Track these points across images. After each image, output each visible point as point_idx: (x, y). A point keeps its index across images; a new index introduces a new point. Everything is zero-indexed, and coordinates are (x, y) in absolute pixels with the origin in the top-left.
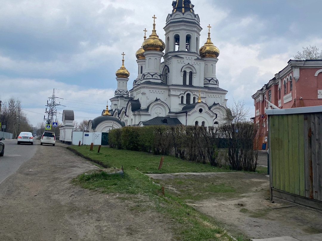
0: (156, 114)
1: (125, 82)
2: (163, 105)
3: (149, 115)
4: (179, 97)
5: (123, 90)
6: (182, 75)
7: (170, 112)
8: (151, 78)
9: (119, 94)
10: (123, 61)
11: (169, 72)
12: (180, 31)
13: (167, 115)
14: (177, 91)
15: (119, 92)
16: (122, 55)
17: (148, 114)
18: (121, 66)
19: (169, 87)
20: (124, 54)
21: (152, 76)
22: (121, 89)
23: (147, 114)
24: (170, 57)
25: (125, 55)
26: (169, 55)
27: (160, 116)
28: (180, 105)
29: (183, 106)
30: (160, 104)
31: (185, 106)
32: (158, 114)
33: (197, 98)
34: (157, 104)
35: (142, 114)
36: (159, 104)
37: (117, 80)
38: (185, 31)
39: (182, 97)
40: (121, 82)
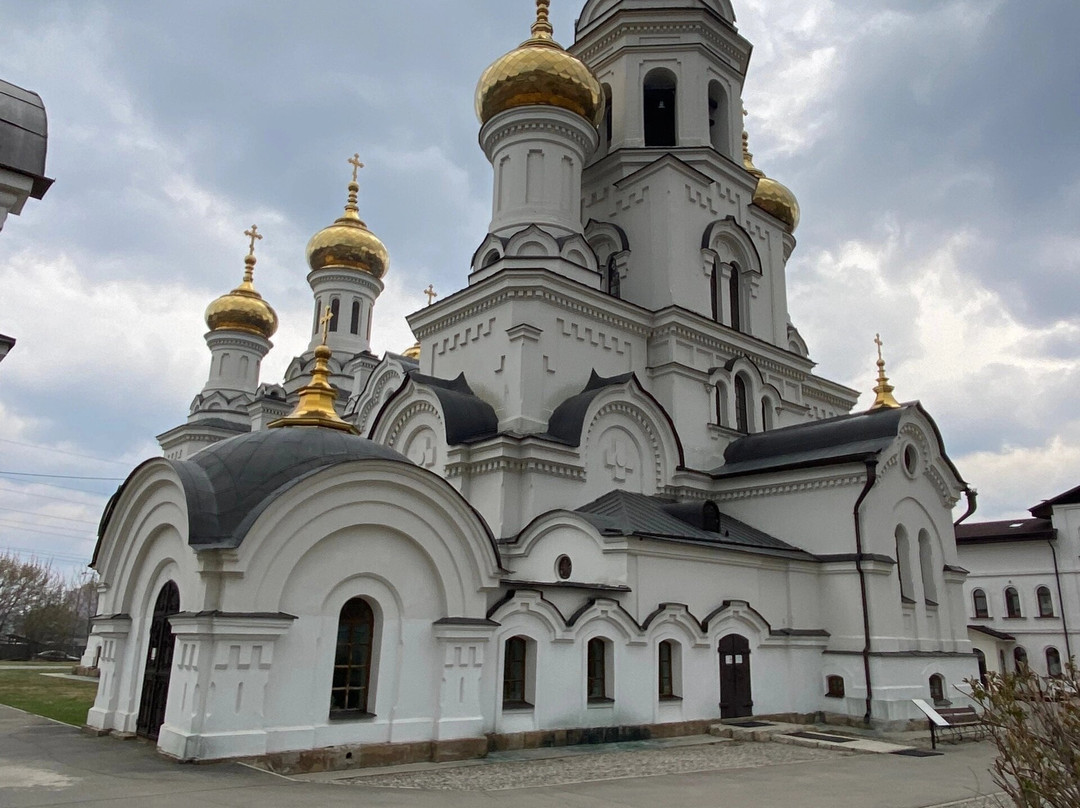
0: (609, 474)
1: (252, 358)
2: (645, 417)
3: (576, 474)
4: (706, 384)
5: (244, 394)
6: (706, 265)
7: (681, 467)
8: (553, 251)
9: (214, 408)
10: (250, 262)
11: (626, 247)
12: (679, 56)
13: (667, 487)
14: (695, 346)
15: (217, 400)
16: (249, 239)
17: (573, 468)
18: (239, 284)
19: (653, 320)
20: (258, 232)
21: (560, 243)
22: (232, 385)
23: (565, 467)
24: (627, 172)
25: (260, 237)
26: (624, 159)
27: (631, 486)
28: (715, 435)
29: (724, 443)
30: (633, 407)
31: (733, 440)
32: (621, 474)
33: (775, 404)
34: (616, 404)
35: (537, 461)
36: (627, 405)
37: (211, 345)
38: (705, 60)
39: (720, 386)
40: (235, 355)
